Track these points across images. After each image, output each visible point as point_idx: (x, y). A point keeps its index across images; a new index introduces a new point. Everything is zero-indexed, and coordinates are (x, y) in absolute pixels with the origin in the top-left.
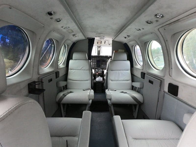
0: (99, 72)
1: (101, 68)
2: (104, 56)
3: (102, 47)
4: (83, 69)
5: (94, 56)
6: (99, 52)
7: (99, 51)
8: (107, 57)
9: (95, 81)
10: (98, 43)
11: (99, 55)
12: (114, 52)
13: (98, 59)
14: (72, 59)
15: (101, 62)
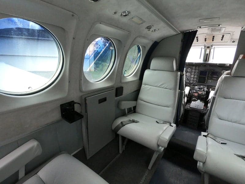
0: (200, 93)
1: (205, 85)
2: (217, 64)
3: (215, 47)
4: (163, 86)
5: (195, 63)
6: (207, 57)
7: (207, 54)
8: (223, 67)
9: (187, 107)
10: (205, 41)
11: (207, 62)
12: (241, 57)
13: (202, 69)
14: (150, 69)
15: (207, 74)
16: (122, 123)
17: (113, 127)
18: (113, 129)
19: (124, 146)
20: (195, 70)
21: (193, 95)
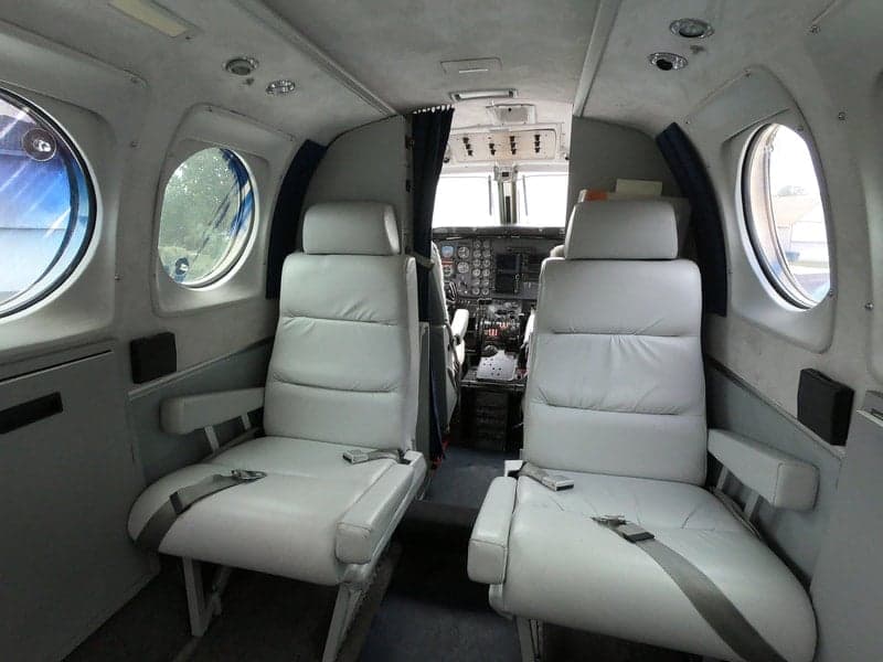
0: (503, 326)
1: (516, 300)
2: (537, 229)
3: (526, 174)
4: (359, 313)
5: (478, 229)
6: (508, 208)
7: (508, 198)
8: (553, 236)
9: (470, 379)
10: (493, 152)
11: (511, 225)
13: (502, 247)
14: (302, 250)
15: (518, 262)
16: (174, 498)
17: (136, 527)
18: (135, 537)
19: (215, 598)
20: (482, 250)
21: (484, 337)
